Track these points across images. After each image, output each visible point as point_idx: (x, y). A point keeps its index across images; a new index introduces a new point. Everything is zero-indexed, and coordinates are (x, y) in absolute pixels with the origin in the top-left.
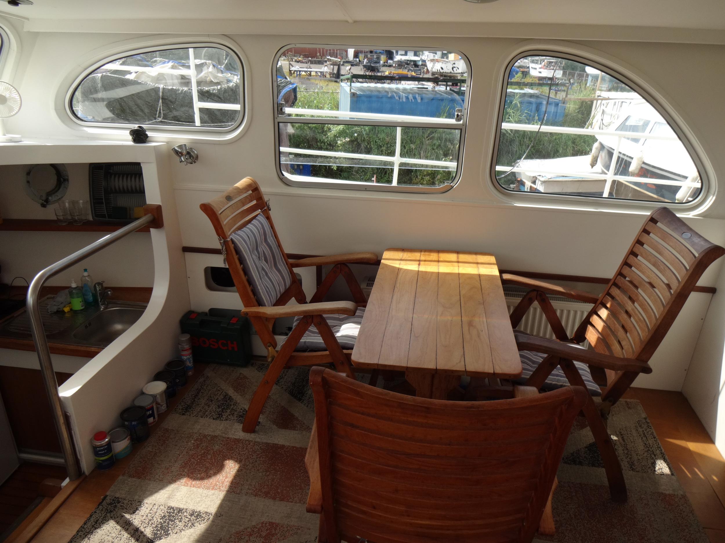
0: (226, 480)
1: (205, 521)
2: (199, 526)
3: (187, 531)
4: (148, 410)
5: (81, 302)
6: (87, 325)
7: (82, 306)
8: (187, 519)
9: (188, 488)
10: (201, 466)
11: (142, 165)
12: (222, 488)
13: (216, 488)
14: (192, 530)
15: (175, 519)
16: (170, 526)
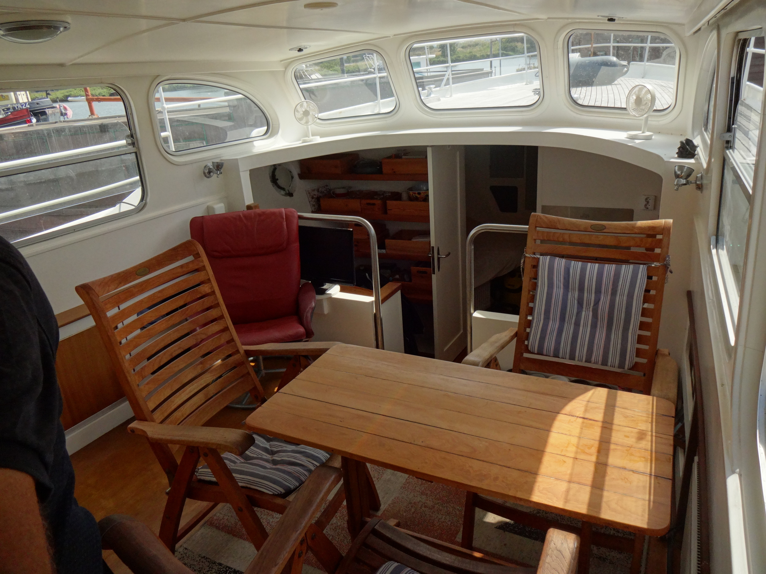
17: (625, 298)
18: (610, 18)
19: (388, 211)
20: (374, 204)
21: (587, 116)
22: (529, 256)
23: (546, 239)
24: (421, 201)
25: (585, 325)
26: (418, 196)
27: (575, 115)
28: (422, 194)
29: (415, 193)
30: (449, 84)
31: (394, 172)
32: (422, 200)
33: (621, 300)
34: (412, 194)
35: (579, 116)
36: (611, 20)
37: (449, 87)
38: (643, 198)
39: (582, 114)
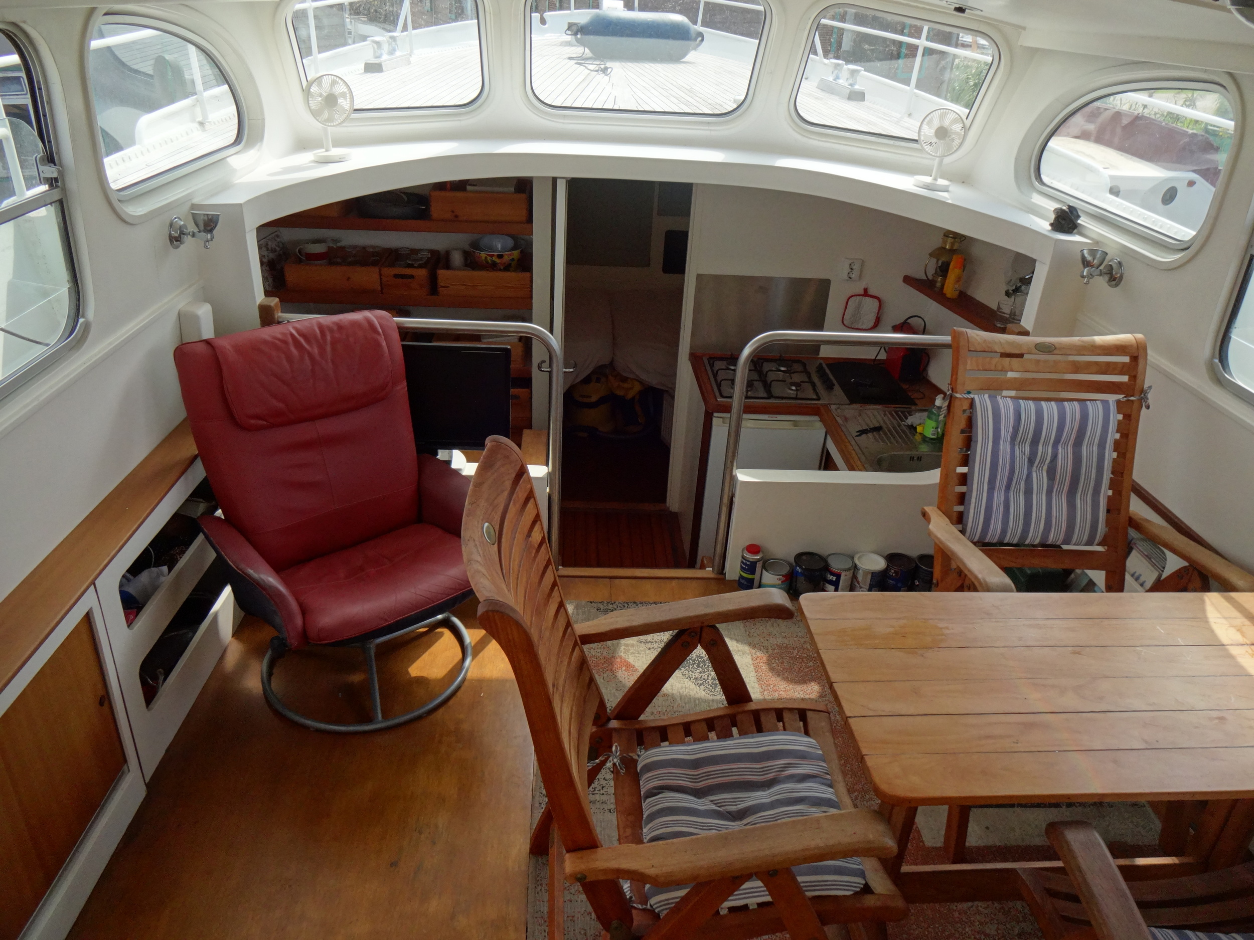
0: (781, 693)
1: (710, 693)
2: (702, 690)
3: (690, 683)
4: (833, 574)
5: (933, 428)
6: (913, 457)
7: (933, 434)
8: (706, 677)
9: (751, 662)
10: (792, 662)
11: (1037, 264)
12: (766, 693)
13: (763, 687)
14: (693, 686)
15: (701, 667)
16: (691, 667)
17: (1095, 448)
18: (958, 6)
19: (441, 290)
20: (412, 277)
21: (819, 140)
22: (960, 396)
23: (981, 369)
24: (500, 270)
25: (1039, 492)
26: (498, 261)
27: (799, 137)
28: (506, 257)
29: (492, 256)
30: (406, 30)
31: (456, 216)
32: (502, 268)
33: (1089, 451)
34: (486, 258)
35: (804, 140)
36: (960, 10)
37: (407, 35)
38: (847, 263)
39: (811, 137)
